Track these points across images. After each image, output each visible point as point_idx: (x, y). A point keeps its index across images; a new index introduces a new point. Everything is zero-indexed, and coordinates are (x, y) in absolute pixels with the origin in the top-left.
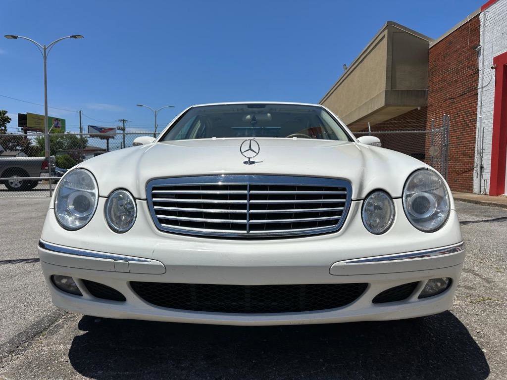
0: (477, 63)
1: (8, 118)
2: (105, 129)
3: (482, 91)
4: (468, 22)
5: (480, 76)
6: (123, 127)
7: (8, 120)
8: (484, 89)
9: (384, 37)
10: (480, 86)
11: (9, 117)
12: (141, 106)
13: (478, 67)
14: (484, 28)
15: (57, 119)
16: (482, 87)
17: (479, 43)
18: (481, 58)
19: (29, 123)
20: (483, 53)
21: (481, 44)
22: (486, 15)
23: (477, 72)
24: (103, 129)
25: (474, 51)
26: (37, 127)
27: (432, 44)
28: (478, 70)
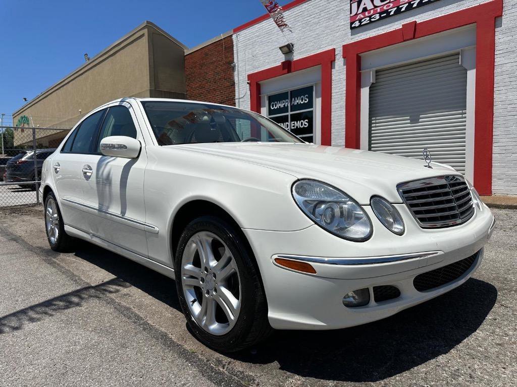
0: (233, 77)
3: (239, 102)
4: (222, 40)
5: (236, 88)
8: (241, 100)
9: (143, 35)
10: (237, 97)
13: (234, 81)
14: (237, 47)
16: (239, 98)
17: (233, 60)
18: (236, 73)
20: (238, 70)
21: (235, 60)
22: (238, 37)
23: (233, 84)
25: (229, 66)
27: (187, 52)
28: (234, 83)
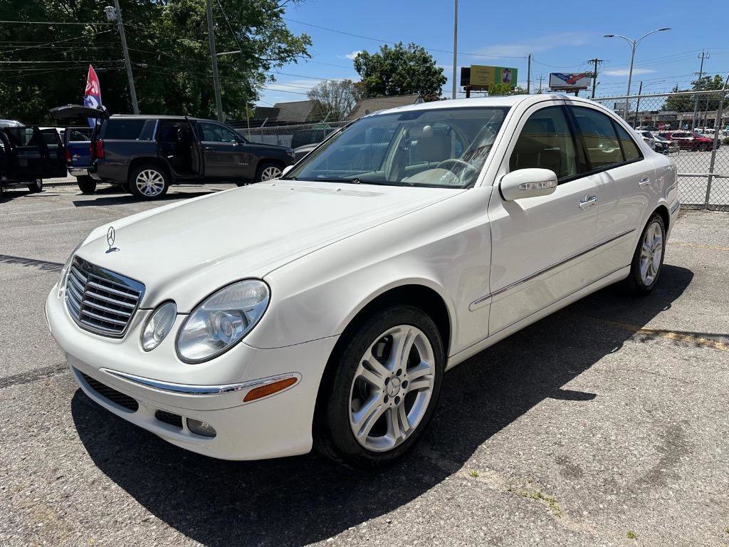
1: (444, 78)
2: (574, 77)
6: (593, 71)
7: (443, 80)
11: (445, 76)
12: (611, 36)
15: (507, 70)
19: (473, 80)
24: (571, 77)
26: (483, 83)
